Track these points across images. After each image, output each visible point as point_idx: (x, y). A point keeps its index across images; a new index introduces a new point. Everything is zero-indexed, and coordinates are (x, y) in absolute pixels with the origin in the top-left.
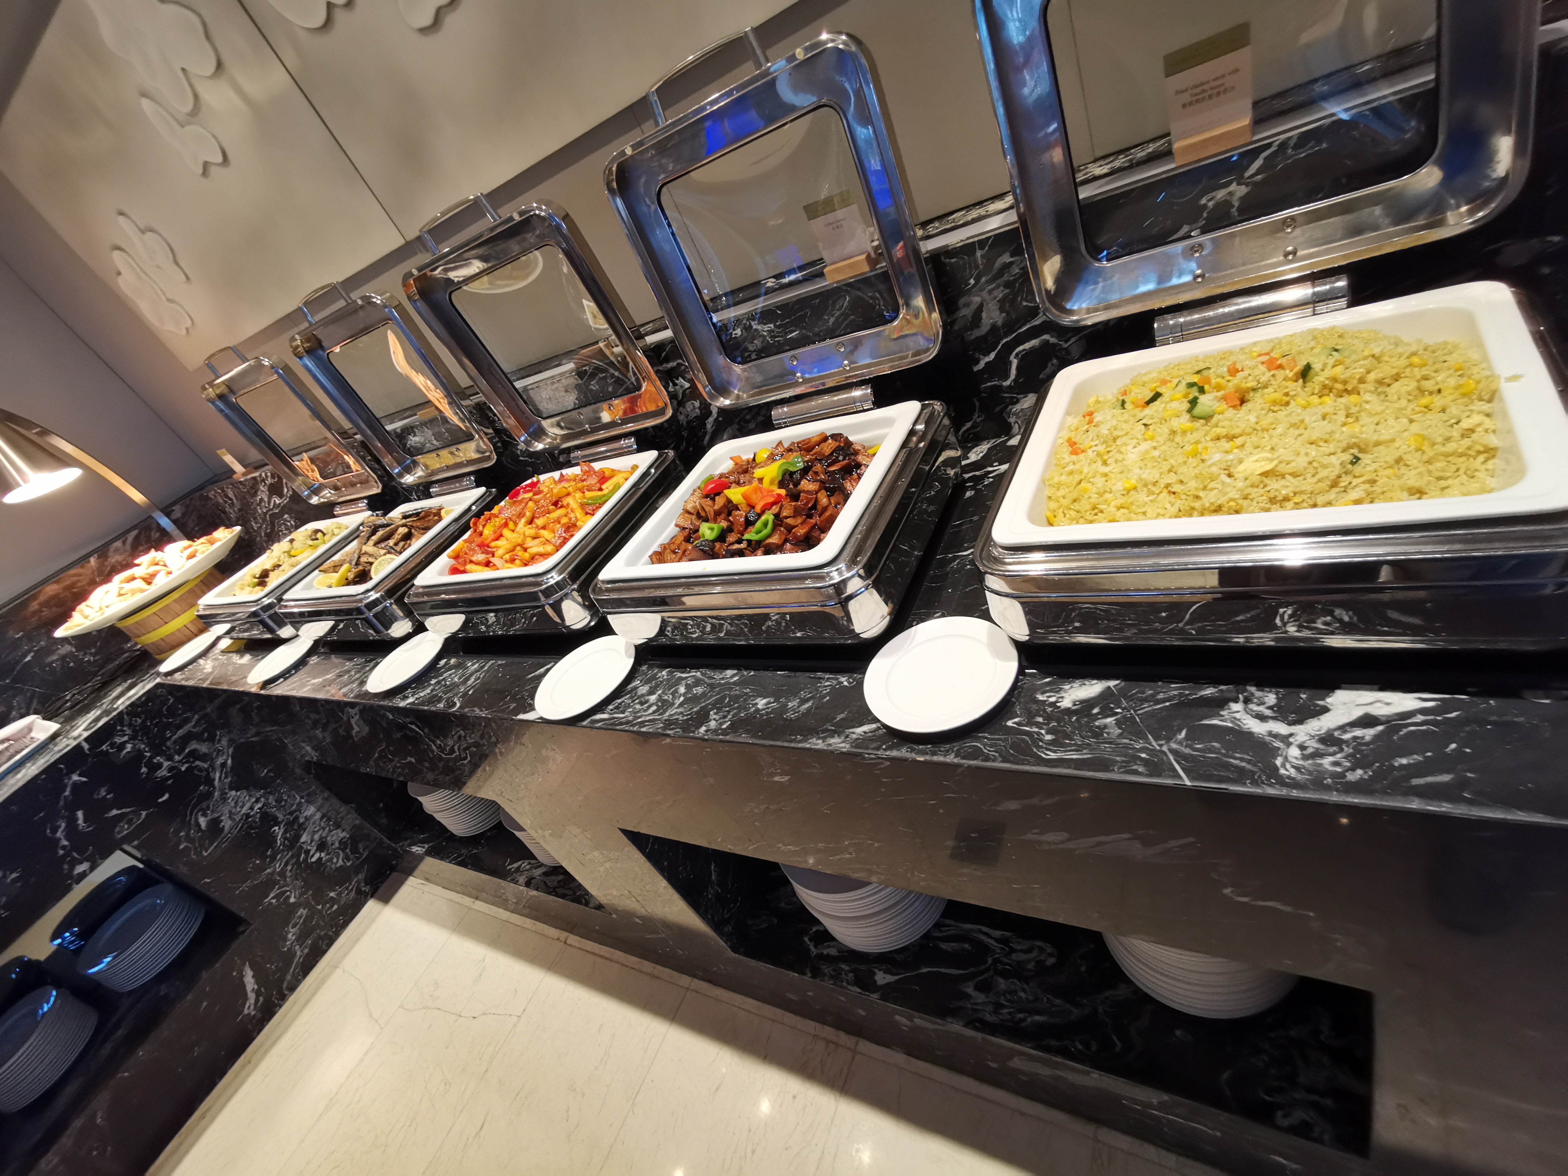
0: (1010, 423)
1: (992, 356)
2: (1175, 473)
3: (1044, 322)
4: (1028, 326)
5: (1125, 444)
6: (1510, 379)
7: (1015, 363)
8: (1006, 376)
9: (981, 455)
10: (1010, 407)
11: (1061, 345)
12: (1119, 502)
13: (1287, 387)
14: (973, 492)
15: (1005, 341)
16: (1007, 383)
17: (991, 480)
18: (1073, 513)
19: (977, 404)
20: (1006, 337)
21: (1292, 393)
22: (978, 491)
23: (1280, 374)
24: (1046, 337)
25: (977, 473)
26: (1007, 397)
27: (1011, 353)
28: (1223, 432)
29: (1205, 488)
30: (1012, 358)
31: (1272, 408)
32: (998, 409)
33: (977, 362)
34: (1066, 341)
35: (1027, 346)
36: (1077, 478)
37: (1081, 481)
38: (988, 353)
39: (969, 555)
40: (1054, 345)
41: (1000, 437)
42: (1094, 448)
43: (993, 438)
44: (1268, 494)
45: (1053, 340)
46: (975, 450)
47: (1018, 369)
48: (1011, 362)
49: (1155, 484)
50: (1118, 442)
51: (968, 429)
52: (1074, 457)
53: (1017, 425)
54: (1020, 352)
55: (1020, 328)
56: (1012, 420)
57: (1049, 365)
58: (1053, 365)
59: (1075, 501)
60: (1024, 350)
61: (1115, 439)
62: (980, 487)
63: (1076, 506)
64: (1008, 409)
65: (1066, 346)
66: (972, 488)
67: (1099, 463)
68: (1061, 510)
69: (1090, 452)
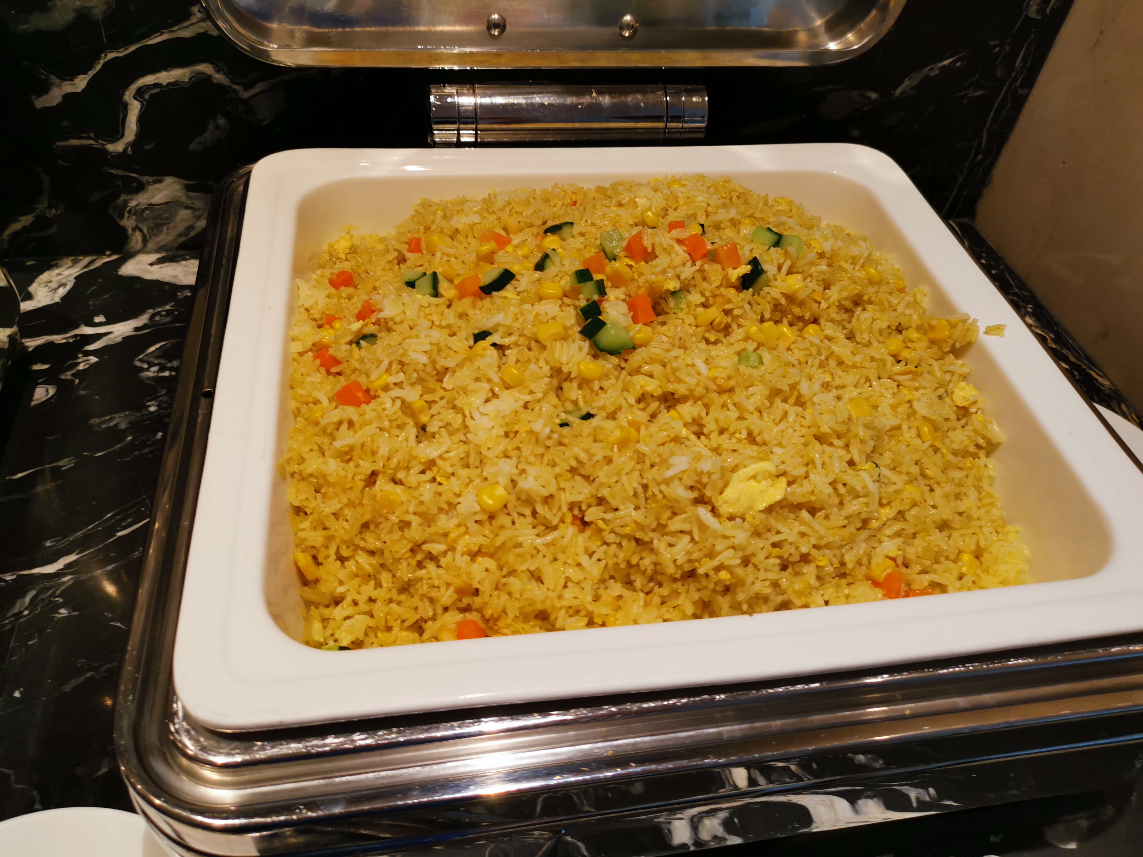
0: (124, 229)
1: (81, 83)
2: (586, 478)
3: (203, 36)
4: (165, 37)
5: (465, 391)
6: (989, 331)
7: (135, 109)
8: (117, 134)
9: (62, 292)
10: (123, 197)
11: (235, 91)
12: (472, 541)
13: (729, 301)
14: (52, 391)
15: (111, 56)
16: (117, 147)
17: (93, 359)
18: (363, 559)
19: (46, 180)
20: (115, 47)
21: (736, 312)
22: (63, 387)
23: (714, 270)
24: (205, 68)
25: (58, 339)
26: (117, 177)
27: (126, 86)
28: (652, 386)
29: (661, 528)
30: (128, 95)
31: (707, 335)
32: (96, 196)
33: (44, 89)
34: (247, 87)
35: (164, 77)
36: (367, 467)
37: (374, 474)
38: (70, 76)
39: (59, 574)
40: (220, 87)
41: (100, 253)
42: (396, 392)
43: (85, 254)
44: (776, 551)
45: (219, 77)
46: (45, 276)
47: (141, 120)
48: (125, 106)
49: (548, 499)
50: (448, 382)
51: (25, 229)
52: (350, 412)
53: (138, 236)
54: (148, 87)
55: (148, 35)
56: (128, 223)
57: (211, 127)
58: (217, 127)
59: (365, 526)
60: (156, 85)
61: (440, 375)
62: (67, 376)
63: (372, 542)
64: (120, 201)
65: (245, 95)
66: (48, 378)
67: (412, 431)
68: (333, 550)
69: (386, 400)
